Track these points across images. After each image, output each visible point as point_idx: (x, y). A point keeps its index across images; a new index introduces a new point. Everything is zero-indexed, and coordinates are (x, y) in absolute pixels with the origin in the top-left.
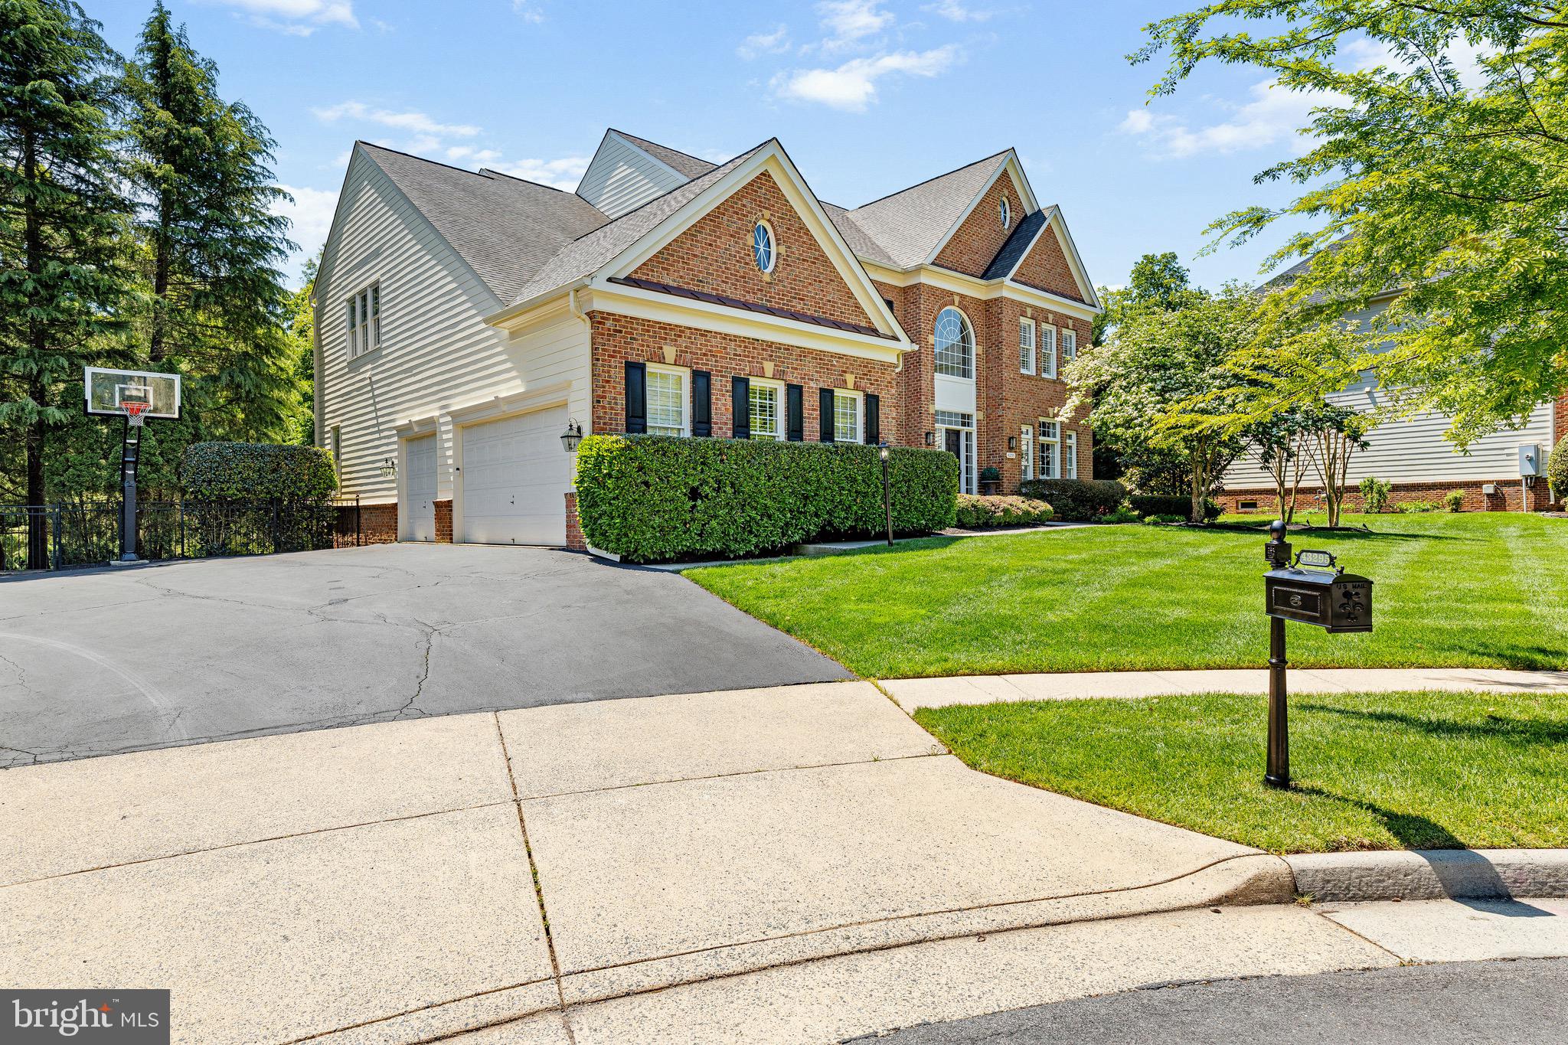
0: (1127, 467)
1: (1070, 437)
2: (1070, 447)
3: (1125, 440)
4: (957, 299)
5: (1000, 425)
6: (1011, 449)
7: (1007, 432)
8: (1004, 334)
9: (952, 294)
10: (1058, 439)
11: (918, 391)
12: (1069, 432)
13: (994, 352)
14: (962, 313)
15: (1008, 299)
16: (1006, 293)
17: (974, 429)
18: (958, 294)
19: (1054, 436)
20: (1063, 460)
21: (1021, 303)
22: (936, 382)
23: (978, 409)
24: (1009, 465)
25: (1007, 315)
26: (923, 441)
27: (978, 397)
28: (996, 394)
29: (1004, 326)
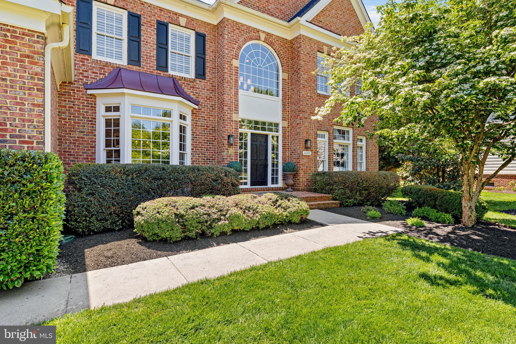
0: (403, 161)
1: (361, 140)
2: (361, 147)
3: (392, 140)
4: (263, 36)
5: (298, 131)
6: (307, 148)
7: (304, 136)
8: (302, 63)
9: (258, 31)
10: (351, 142)
11: (222, 103)
12: (359, 137)
13: (296, 77)
14: (269, 47)
15: (307, 37)
16: (303, 32)
17: (280, 134)
18: (264, 32)
19: (348, 139)
20: (354, 156)
21: (318, 42)
22: (240, 98)
23: (284, 119)
24: (305, 160)
25: (305, 49)
26: (226, 142)
27: (284, 110)
28: (296, 108)
29: (302, 56)
